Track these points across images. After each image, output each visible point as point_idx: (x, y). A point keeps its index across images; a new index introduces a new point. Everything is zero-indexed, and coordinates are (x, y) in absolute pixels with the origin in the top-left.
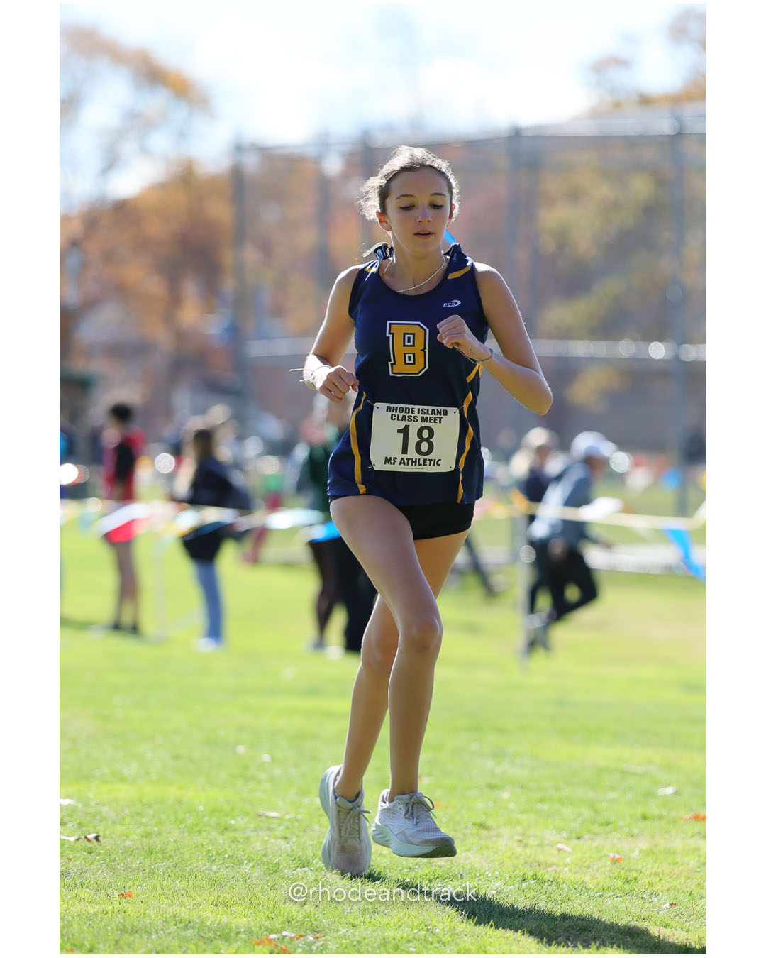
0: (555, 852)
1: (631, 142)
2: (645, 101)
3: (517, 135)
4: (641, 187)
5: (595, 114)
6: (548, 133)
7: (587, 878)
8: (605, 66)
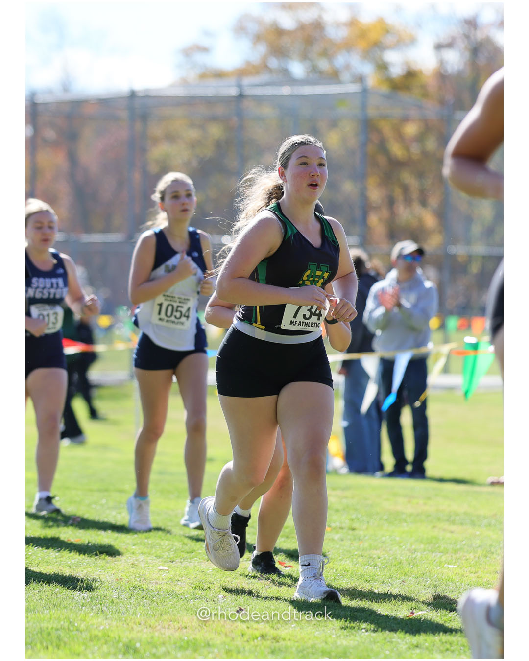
0: (157, 571)
1: (210, 101)
2: (219, 75)
3: (133, 95)
4: (216, 131)
5: (184, 82)
6: (153, 94)
7: (177, 588)
8: (190, 51)
